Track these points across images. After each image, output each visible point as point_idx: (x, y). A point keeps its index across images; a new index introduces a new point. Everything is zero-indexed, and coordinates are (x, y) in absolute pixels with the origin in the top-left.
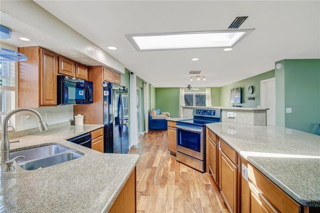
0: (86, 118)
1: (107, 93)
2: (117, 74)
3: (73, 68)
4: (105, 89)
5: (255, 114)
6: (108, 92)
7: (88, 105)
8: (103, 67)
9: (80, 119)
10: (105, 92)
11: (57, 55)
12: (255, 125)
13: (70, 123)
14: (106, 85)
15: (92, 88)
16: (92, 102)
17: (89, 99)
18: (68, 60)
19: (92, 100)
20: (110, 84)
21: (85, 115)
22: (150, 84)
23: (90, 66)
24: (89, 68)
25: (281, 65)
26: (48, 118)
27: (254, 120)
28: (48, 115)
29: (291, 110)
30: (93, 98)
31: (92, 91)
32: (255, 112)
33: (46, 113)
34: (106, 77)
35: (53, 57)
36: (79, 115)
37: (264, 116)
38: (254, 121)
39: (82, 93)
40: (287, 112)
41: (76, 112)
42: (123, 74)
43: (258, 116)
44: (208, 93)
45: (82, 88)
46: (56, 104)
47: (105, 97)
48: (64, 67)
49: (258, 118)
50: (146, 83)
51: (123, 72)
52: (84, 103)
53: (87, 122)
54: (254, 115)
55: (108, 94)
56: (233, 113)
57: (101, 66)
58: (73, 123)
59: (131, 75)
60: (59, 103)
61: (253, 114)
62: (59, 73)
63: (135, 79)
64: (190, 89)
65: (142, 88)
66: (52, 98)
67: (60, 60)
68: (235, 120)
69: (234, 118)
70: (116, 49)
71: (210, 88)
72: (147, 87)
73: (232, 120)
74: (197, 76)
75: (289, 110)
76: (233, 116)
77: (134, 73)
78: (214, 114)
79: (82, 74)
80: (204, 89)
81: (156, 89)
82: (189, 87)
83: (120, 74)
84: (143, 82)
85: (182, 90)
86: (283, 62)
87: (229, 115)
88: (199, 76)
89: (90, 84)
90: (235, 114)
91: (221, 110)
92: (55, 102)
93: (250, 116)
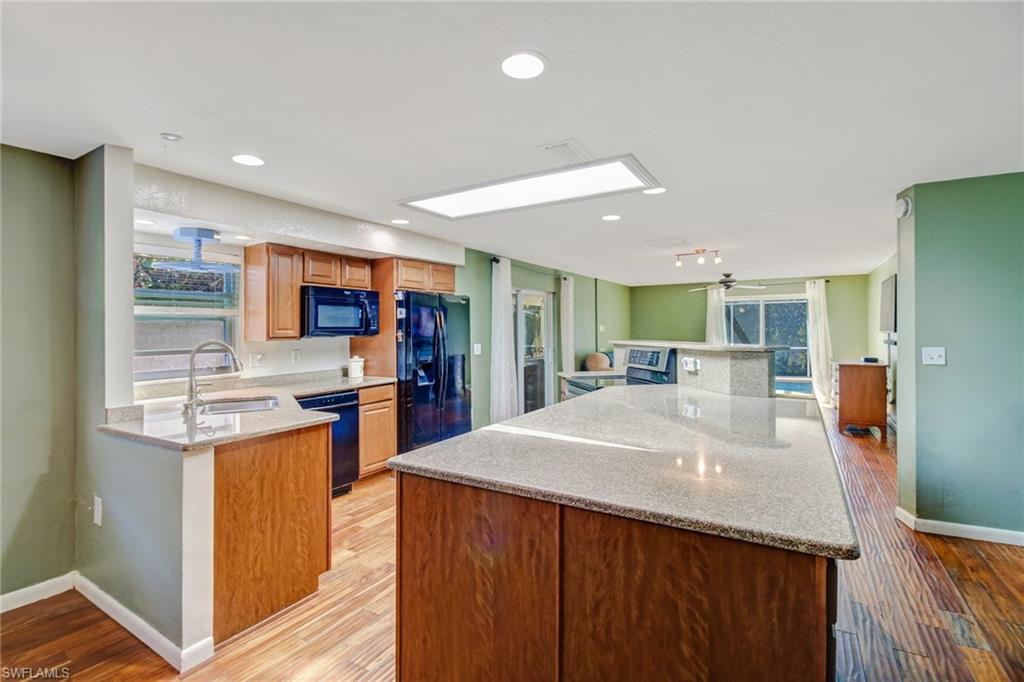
0: (370, 363)
1: (402, 313)
3: (334, 268)
4: (400, 304)
5: (734, 362)
6: (404, 311)
7: (369, 338)
8: (395, 261)
9: (356, 365)
10: (399, 309)
11: (301, 251)
12: (734, 393)
13: (340, 373)
14: (401, 297)
15: (377, 304)
16: (376, 332)
17: (367, 328)
18: (323, 256)
19: (378, 327)
20: (409, 295)
21: (368, 358)
22: (596, 280)
23: (374, 260)
24: (373, 263)
25: (907, 204)
26: (296, 359)
27: (732, 379)
28: (296, 356)
29: (942, 350)
30: (378, 323)
31: (377, 308)
32: (734, 358)
33: (293, 353)
34: (403, 280)
35: (292, 256)
36: (356, 358)
37: (763, 369)
38: (731, 381)
40: (924, 362)
41: (353, 350)
42: (460, 266)
43: (745, 370)
44: (813, 295)
46: (298, 334)
47: (400, 322)
48: (313, 270)
49: (742, 373)
50: (565, 279)
51: (458, 259)
52: (363, 334)
53: (369, 372)
54: (732, 367)
55: (403, 316)
56: (692, 359)
57: (390, 258)
58: (346, 374)
59: (494, 264)
60: (303, 333)
61: (728, 362)
62: (304, 282)
63: (503, 274)
64: (728, 287)
65: (554, 293)
66: (290, 326)
67: (307, 258)
68: (699, 378)
69: (695, 373)
70: (407, 222)
71: (823, 280)
72: (569, 290)
73: (694, 378)
74: (697, 252)
75: (934, 355)
76: (693, 370)
77: (502, 260)
78: (657, 363)
79: (360, 278)
80: (799, 284)
81: (633, 291)
82: (727, 282)
83: (453, 267)
84: (558, 278)
85: (715, 291)
86: (912, 194)
87: (686, 364)
88: (704, 251)
89: (374, 296)
90: (698, 361)
91: (673, 352)
92: (295, 332)
93: (725, 366)
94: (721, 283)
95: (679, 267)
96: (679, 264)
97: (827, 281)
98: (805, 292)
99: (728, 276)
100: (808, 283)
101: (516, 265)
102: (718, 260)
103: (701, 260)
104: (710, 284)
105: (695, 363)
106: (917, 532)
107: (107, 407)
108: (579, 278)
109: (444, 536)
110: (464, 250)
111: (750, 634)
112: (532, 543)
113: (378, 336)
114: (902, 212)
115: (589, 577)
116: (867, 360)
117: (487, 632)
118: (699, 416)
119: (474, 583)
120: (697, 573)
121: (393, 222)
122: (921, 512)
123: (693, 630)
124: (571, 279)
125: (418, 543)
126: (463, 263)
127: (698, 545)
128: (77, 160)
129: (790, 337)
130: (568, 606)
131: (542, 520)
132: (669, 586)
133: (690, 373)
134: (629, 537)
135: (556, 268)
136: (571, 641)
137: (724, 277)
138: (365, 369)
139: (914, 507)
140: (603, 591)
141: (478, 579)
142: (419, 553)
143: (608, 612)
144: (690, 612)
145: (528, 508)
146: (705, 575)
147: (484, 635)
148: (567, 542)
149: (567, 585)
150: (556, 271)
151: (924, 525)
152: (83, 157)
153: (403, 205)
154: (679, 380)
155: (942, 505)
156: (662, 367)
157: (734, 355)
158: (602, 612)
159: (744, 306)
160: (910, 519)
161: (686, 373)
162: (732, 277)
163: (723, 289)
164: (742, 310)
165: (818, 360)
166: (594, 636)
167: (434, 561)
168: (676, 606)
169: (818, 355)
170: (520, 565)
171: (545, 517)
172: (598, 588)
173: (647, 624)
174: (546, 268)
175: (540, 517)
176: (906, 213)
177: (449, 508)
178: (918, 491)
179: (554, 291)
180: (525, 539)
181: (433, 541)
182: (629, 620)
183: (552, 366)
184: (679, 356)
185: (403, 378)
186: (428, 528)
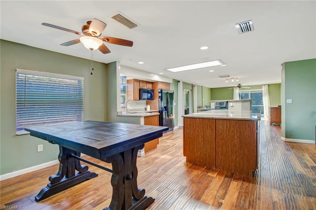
0: (152, 107)
1: (160, 95)
2: (168, 84)
3: (145, 84)
4: (159, 92)
6: (160, 94)
7: (152, 101)
9: (148, 107)
12: (242, 110)
13: (144, 109)
14: (160, 91)
15: (153, 92)
16: (154, 99)
17: (152, 98)
18: (143, 82)
20: (162, 90)
21: (151, 105)
22: (202, 86)
23: (153, 82)
24: (152, 83)
25: (283, 67)
27: (242, 107)
29: (291, 100)
30: (154, 97)
31: (154, 94)
34: (160, 86)
35: (138, 82)
36: (148, 105)
37: (249, 104)
39: (149, 95)
40: (287, 103)
41: (147, 104)
42: (171, 83)
44: (264, 90)
45: (150, 93)
47: (159, 97)
48: (141, 85)
49: (244, 105)
51: (171, 82)
52: (150, 100)
54: (242, 104)
57: (157, 82)
58: (146, 109)
59: (178, 82)
60: (140, 99)
62: (140, 87)
63: (181, 85)
64: (240, 88)
65: (192, 90)
66: (137, 97)
67: (140, 82)
68: (234, 107)
69: (233, 106)
70: (163, 73)
71: (267, 85)
72: (195, 89)
73: (232, 107)
74: (232, 78)
75: (289, 101)
76: (232, 105)
77: (181, 82)
78: (223, 105)
79: (149, 87)
80: (260, 86)
81: (212, 89)
82: (239, 86)
83: (170, 83)
84: (193, 86)
85: (236, 89)
86: (284, 64)
87: (230, 104)
88: (233, 78)
89: (153, 91)
90: (234, 104)
91: (227, 102)
92: (138, 99)
93: (240, 104)
94: (238, 86)
95: (227, 83)
96: (227, 82)
97: (269, 86)
98: (262, 88)
99: (239, 84)
100: (263, 86)
101: (184, 83)
102: (237, 80)
103: (233, 80)
104: (234, 87)
105: (233, 104)
106: (285, 141)
107: (117, 111)
108: (198, 86)
109: (193, 127)
110: (172, 80)
111: (246, 133)
112: (210, 126)
113: (154, 100)
114: (282, 69)
115: (220, 130)
116: (278, 106)
117: (202, 142)
118: (234, 116)
119: (199, 134)
120: (237, 126)
121: (160, 73)
122: (286, 137)
123: (237, 135)
124: (196, 86)
125: (188, 129)
126: (172, 83)
127: (238, 122)
128: (107, 64)
129: (258, 103)
130: (216, 135)
131: (212, 122)
132: (233, 129)
133: (232, 106)
134: (227, 122)
135: (192, 83)
136: (217, 140)
137: (238, 85)
138: (151, 108)
139: (285, 136)
140: (222, 131)
141: (200, 133)
142: (188, 131)
143: (223, 134)
144: (236, 132)
145: (209, 121)
146: (239, 126)
147: (201, 142)
148: (216, 125)
149: (216, 131)
150: (192, 84)
151: (287, 140)
152: (109, 63)
153: (166, 70)
154: (229, 109)
155: (291, 135)
156: (224, 106)
157: (242, 101)
158: (222, 135)
159: (244, 94)
160: (284, 139)
161: (231, 107)
162: (241, 85)
163: (238, 88)
164: (244, 95)
165: (266, 107)
166: (221, 139)
167: (191, 132)
168: (234, 131)
169: (266, 106)
170: (208, 130)
171: (212, 121)
172: (221, 131)
173: (230, 135)
174: (190, 84)
175: (211, 121)
176: (283, 69)
177: (194, 123)
178: (286, 132)
179: (191, 89)
180: (209, 126)
181: (191, 129)
182: (227, 135)
183: (191, 109)
184: (229, 103)
185: (160, 110)
186: (190, 126)
